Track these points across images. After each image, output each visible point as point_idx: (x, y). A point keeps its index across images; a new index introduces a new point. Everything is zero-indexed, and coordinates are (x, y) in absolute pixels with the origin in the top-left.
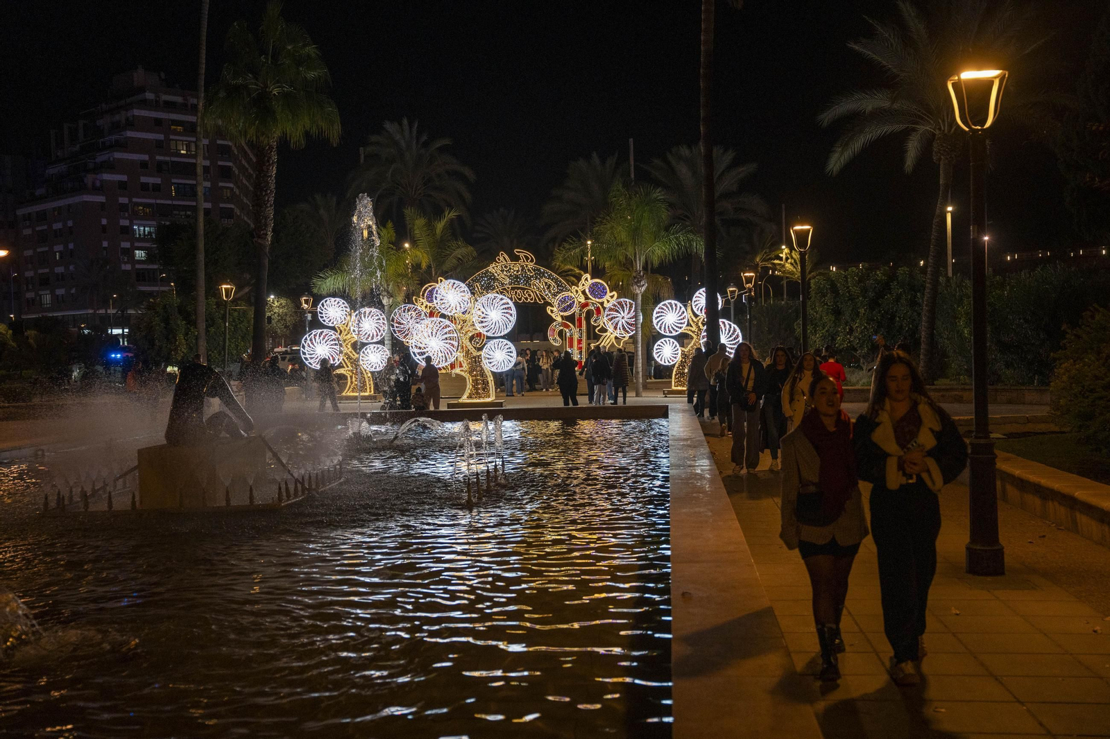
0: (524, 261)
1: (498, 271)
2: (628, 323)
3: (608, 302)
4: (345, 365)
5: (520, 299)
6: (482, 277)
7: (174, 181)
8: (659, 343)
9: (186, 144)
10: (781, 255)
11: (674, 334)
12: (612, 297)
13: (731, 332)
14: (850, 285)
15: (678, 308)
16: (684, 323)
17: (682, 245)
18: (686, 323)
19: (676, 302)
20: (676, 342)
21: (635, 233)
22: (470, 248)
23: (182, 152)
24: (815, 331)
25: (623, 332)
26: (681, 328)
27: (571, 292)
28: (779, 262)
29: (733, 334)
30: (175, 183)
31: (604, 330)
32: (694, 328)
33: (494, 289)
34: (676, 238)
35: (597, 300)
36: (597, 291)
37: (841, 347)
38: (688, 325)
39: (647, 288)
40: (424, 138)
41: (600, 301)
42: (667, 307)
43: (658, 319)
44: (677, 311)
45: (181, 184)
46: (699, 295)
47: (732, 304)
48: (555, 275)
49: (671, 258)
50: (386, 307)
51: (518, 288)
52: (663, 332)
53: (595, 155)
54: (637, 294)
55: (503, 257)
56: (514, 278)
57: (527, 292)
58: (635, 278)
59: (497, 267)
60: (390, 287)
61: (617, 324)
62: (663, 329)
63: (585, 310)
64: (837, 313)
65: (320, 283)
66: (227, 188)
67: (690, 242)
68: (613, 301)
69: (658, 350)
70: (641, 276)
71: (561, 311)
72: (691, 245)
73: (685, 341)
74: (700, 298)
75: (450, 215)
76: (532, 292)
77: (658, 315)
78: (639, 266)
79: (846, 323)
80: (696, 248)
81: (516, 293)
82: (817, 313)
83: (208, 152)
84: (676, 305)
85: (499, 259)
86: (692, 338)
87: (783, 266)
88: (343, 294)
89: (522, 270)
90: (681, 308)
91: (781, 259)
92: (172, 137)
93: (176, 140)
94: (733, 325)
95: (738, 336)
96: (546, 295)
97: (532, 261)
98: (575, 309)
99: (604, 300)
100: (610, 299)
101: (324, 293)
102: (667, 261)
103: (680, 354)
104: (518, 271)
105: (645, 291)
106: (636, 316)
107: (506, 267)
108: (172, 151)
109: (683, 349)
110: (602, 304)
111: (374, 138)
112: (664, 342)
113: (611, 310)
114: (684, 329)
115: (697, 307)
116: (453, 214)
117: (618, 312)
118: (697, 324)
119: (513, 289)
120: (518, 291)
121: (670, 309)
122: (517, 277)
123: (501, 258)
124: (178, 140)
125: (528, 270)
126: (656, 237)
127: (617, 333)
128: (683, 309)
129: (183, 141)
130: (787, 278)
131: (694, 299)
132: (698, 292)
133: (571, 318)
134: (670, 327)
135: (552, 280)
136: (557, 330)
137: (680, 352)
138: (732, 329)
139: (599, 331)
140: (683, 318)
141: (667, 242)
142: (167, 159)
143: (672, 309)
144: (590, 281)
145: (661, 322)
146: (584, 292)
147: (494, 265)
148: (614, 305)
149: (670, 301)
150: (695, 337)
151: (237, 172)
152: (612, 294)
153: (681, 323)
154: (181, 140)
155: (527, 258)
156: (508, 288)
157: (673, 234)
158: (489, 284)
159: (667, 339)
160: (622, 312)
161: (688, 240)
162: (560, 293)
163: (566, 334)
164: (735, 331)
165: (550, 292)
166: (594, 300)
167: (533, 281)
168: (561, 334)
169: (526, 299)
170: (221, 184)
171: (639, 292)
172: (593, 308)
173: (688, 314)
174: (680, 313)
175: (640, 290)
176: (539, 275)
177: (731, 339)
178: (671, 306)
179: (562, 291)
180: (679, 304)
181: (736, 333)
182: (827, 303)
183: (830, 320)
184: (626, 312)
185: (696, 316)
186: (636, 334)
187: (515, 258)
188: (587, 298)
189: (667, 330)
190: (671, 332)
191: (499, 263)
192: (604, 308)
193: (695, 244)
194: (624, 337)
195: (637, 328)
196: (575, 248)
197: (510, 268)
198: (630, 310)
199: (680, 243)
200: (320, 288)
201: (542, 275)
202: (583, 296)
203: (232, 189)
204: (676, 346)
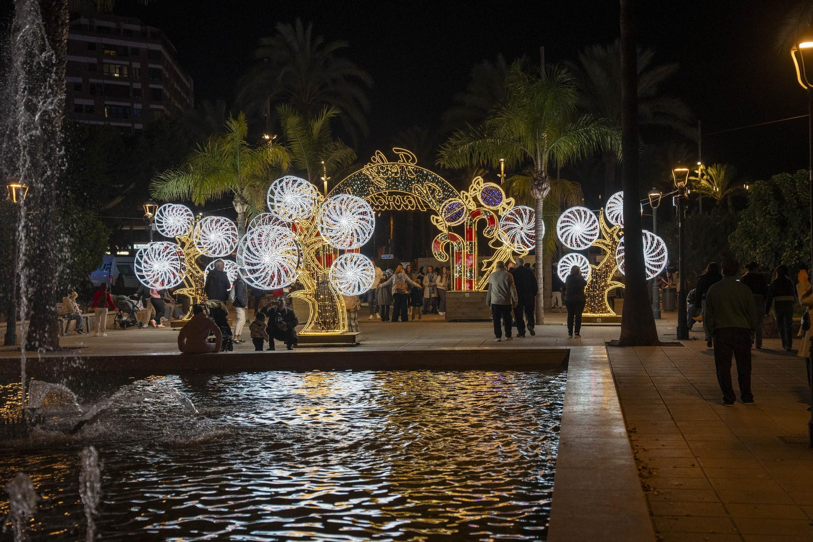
0: (404, 162)
1: (373, 174)
2: (528, 235)
3: (504, 209)
4: (186, 284)
5: (399, 207)
6: (354, 180)
7: (106, 103)
8: (564, 259)
9: (119, 68)
10: (697, 172)
11: (583, 248)
12: (508, 204)
13: (654, 245)
14: (798, 190)
15: (588, 217)
16: (595, 235)
17: (593, 140)
18: (598, 235)
19: (585, 209)
20: (585, 259)
21: (535, 127)
22: (349, 150)
23: (116, 75)
24: (755, 245)
25: (521, 246)
26: (591, 240)
27: (460, 198)
28: (695, 179)
29: (656, 248)
30: (108, 105)
31: (498, 244)
32: (608, 241)
33: (368, 194)
34: (587, 132)
35: (492, 208)
36: (491, 197)
37: (788, 265)
38: (599, 237)
39: (551, 192)
40: (320, 41)
41: (494, 208)
42: (574, 215)
43: (563, 230)
44: (587, 220)
45: (114, 106)
46: (614, 201)
47: (654, 213)
48: (440, 178)
49: (580, 156)
50: (239, 215)
51: (397, 194)
52: (569, 246)
53: (500, 57)
54: (538, 200)
55: (379, 157)
56: (393, 181)
57: (408, 198)
58: (535, 180)
59: (372, 168)
60: (244, 191)
61: (514, 236)
62: (569, 241)
63: (477, 219)
64: (783, 224)
65: (160, 186)
66: (158, 110)
67: (603, 137)
68: (511, 209)
69: (563, 268)
70: (542, 177)
71: (448, 221)
72: (604, 141)
73: (598, 258)
74: (616, 205)
75: (329, 113)
76: (413, 197)
77: (564, 224)
78: (541, 165)
79: (795, 236)
80: (611, 143)
81: (394, 199)
82: (756, 223)
83: (140, 74)
84: (585, 213)
85: (374, 159)
86: (605, 253)
87: (699, 182)
88: (187, 201)
89: (402, 172)
90: (591, 216)
91: (696, 175)
92: (105, 61)
93: (109, 64)
94: (656, 237)
95: (662, 250)
96: (430, 202)
97: (413, 161)
98: (464, 219)
99: (499, 207)
100: (506, 206)
101: (166, 198)
102: (575, 160)
103: (590, 273)
104: (396, 173)
105: (547, 196)
106: (536, 228)
107: (382, 168)
108: (105, 74)
109: (594, 266)
110: (496, 212)
111: (265, 41)
112: (571, 258)
113: (507, 219)
114: (595, 242)
115: (612, 215)
116: (332, 113)
117: (516, 222)
118: (611, 236)
119: (391, 194)
120: (397, 197)
121: (578, 217)
122: (395, 180)
123: (377, 158)
124: (111, 64)
125: (409, 172)
126: (561, 131)
127: (515, 247)
128: (594, 217)
129: (115, 64)
130: (703, 194)
131: (608, 205)
132: (613, 196)
133: (459, 230)
134: (578, 240)
135: (437, 184)
136: (443, 243)
137: (590, 270)
138: (655, 242)
139: (493, 244)
140: (594, 229)
141: (575, 136)
142: (101, 81)
143: (581, 217)
144: (483, 185)
145: (567, 233)
146: (475, 199)
147: (368, 166)
148: (511, 214)
149: (577, 208)
150: (609, 252)
151: (168, 94)
152: (508, 201)
153: (591, 235)
154: (113, 64)
155: (407, 158)
156: (385, 193)
157: (583, 127)
158: (363, 188)
159: (574, 255)
160: (520, 222)
161: (600, 133)
162: (446, 199)
163: (453, 248)
164: (658, 244)
165: (434, 197)
166: (487, 207)
167: (415, 185)
168: (447, 247)
169: (406, 206)
170: (152, 106)
171: (540, 197)
172: (485, 217)
173: (600, 224)
174: (590, 223)
175: (542, 194)
176: (422, 178)
177: (654, 254)
178: (580, 214)
179: (449, 196)
180: (589, 212)
181: (661, 247)
182: (769, 212)
183: (774, 233)
184: (526, 221)
185: (610, 226)
186: (536, 248)
187: (393, 158)
188: (479, 205)
189: (574, 243)
190: (579, 246)
191: (374, 163)
192: (499, 217)
193: (609, 139)
194: (523, 252)
195: (537, 240)
196: (464, 144)
197: (388, 170)
198: (530, 220)
199: (591, 138)
200: (160, 192)
201: (425, 177)
202: (474, 203)
203: (162, 111)
204: (585, 263)
